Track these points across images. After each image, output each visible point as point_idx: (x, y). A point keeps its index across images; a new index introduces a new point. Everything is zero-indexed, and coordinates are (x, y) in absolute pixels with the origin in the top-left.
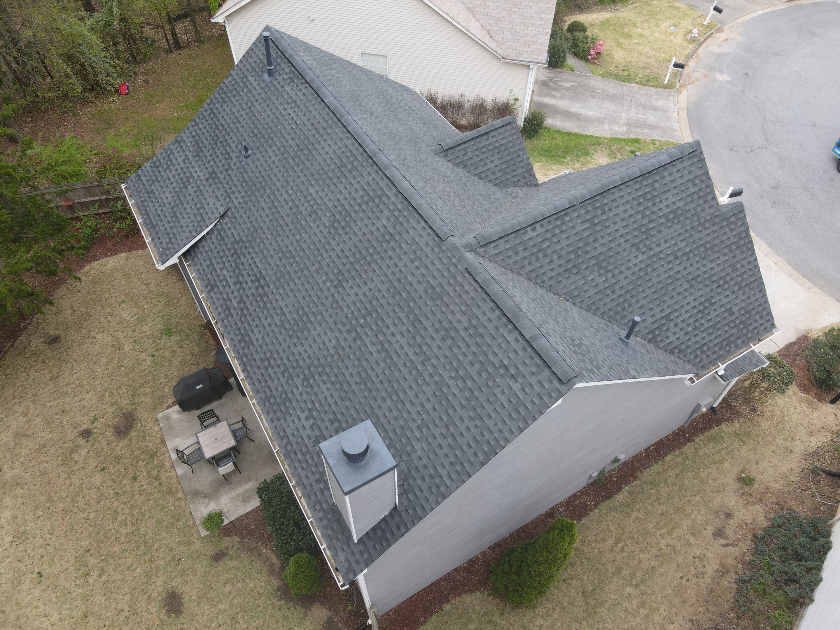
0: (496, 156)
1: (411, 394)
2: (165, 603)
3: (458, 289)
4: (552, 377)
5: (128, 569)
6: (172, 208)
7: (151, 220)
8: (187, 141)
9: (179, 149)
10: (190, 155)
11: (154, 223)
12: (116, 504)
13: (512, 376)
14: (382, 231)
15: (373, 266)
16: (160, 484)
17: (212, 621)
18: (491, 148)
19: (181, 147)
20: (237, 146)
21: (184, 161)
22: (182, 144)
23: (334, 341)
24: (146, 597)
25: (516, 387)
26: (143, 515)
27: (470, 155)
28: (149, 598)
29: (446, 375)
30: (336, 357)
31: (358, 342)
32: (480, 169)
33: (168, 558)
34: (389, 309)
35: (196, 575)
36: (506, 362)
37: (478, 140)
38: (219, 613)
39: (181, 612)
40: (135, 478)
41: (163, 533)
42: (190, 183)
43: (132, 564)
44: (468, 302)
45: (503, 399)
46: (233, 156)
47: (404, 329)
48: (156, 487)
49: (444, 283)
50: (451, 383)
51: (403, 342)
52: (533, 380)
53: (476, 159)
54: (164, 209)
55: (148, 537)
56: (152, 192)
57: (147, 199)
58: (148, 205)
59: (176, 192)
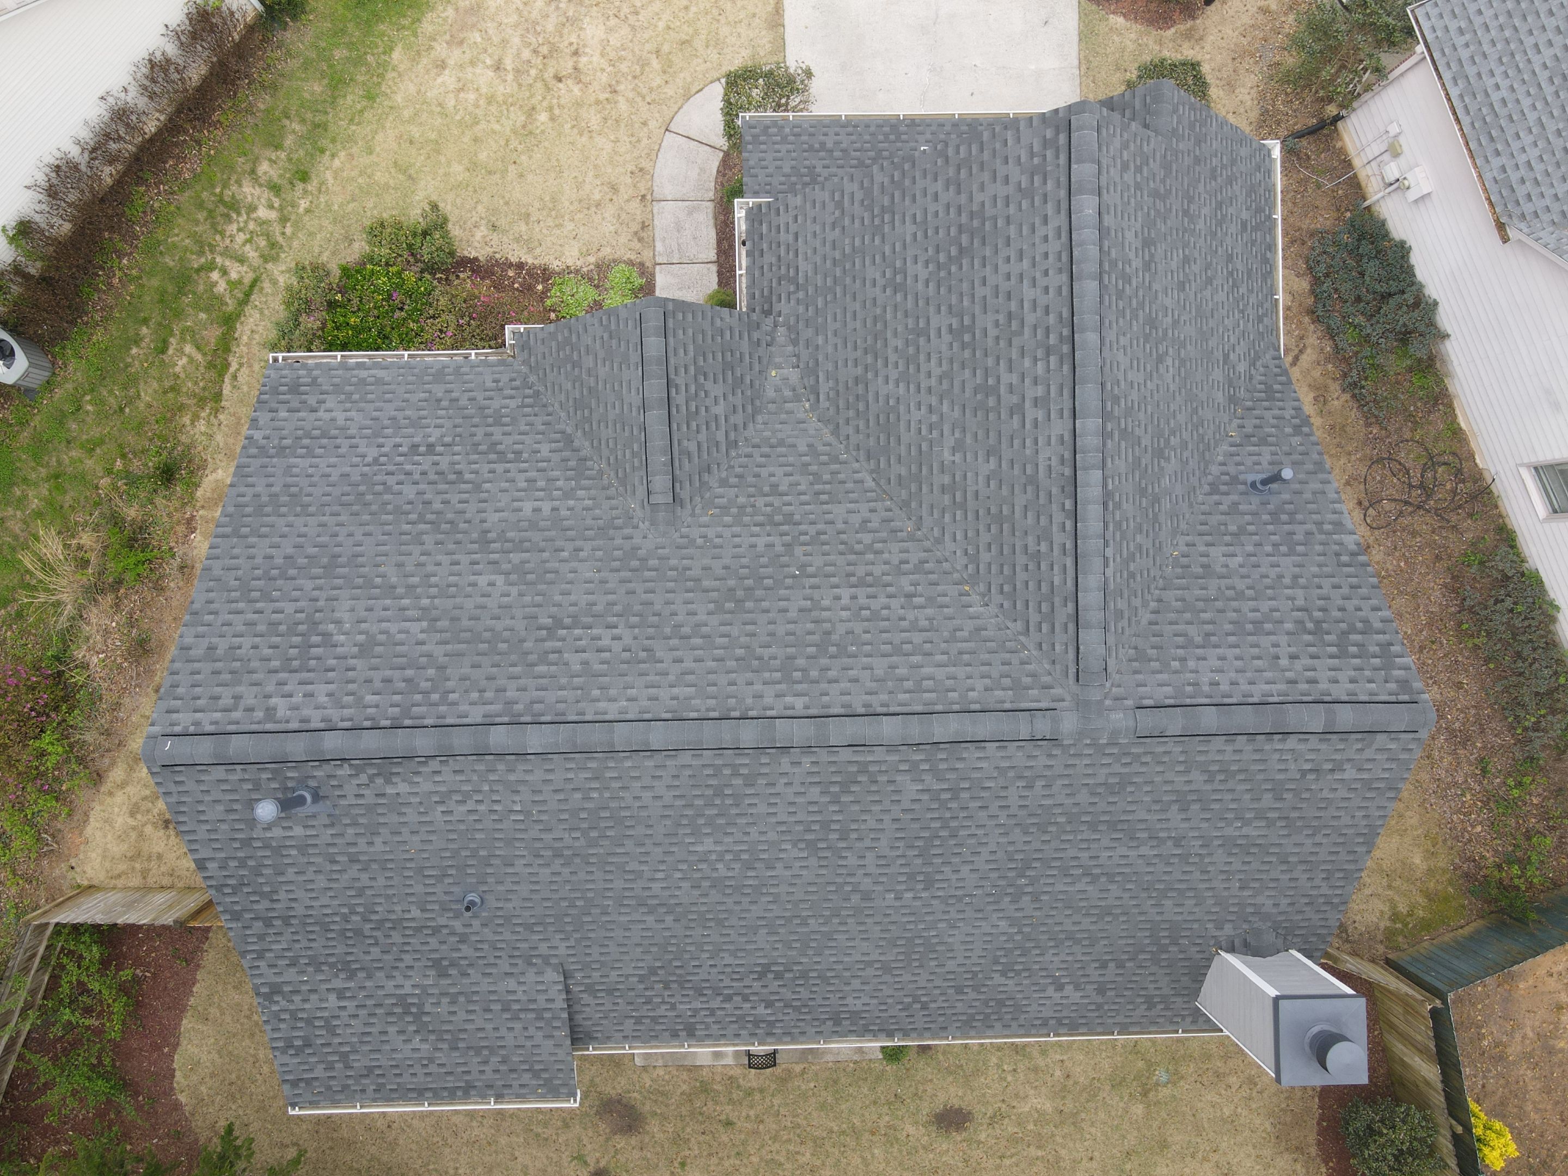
0: (709, 385)
1: (1197, 875)
2: (943, 1131)
3: (1148, 759)
4: (1393, 736)
5: (867, 1165)
6: (454, 1048)
8: (291, 978)
9: (297, 998)
10: (338, 983)
12: (755, 1159)
13: (1332, 770)
14: (925, 797)
15: (963, 833)
16: (761, 1091)
17: (1005, 1079)
18: (693, 389)
20: (425, 911)
21: (341, 998)
22: (287, 989)
23: (1002, 923)
24: (921, 1152)
25: (1350, 773)
26: (798, 1126)
27: (693, 447)
28: (924, 1148)
29: (1229, 831)
30: (1027, 930)
31: (1044, 897)
32: (721, 436)
33: (885, 1109)
34: (1054, 844)
35: (931, 1081)
36: (1307, 766)
37: (674, 410)
38: (998, 1066)
39: (970, 1113)
40: (729, 1123)
41: (843, 1107)
42: (420, 1006)
43: (864, 1159)
44: (1181, 759)
45: (1343, 793)
46: (441, 922)
47: (1105, 842)
48: (764, 1098)
49: (1117, 768)
50: (1245, 831)
51: (1123, 851)
52: (1368, 754)
53: (702, 437)
54: (439, 1062)
55: (836, 1129)
56: (370, 1069)
57: (381, 1081)
58: (398, 1084)
59: (416, 1032)
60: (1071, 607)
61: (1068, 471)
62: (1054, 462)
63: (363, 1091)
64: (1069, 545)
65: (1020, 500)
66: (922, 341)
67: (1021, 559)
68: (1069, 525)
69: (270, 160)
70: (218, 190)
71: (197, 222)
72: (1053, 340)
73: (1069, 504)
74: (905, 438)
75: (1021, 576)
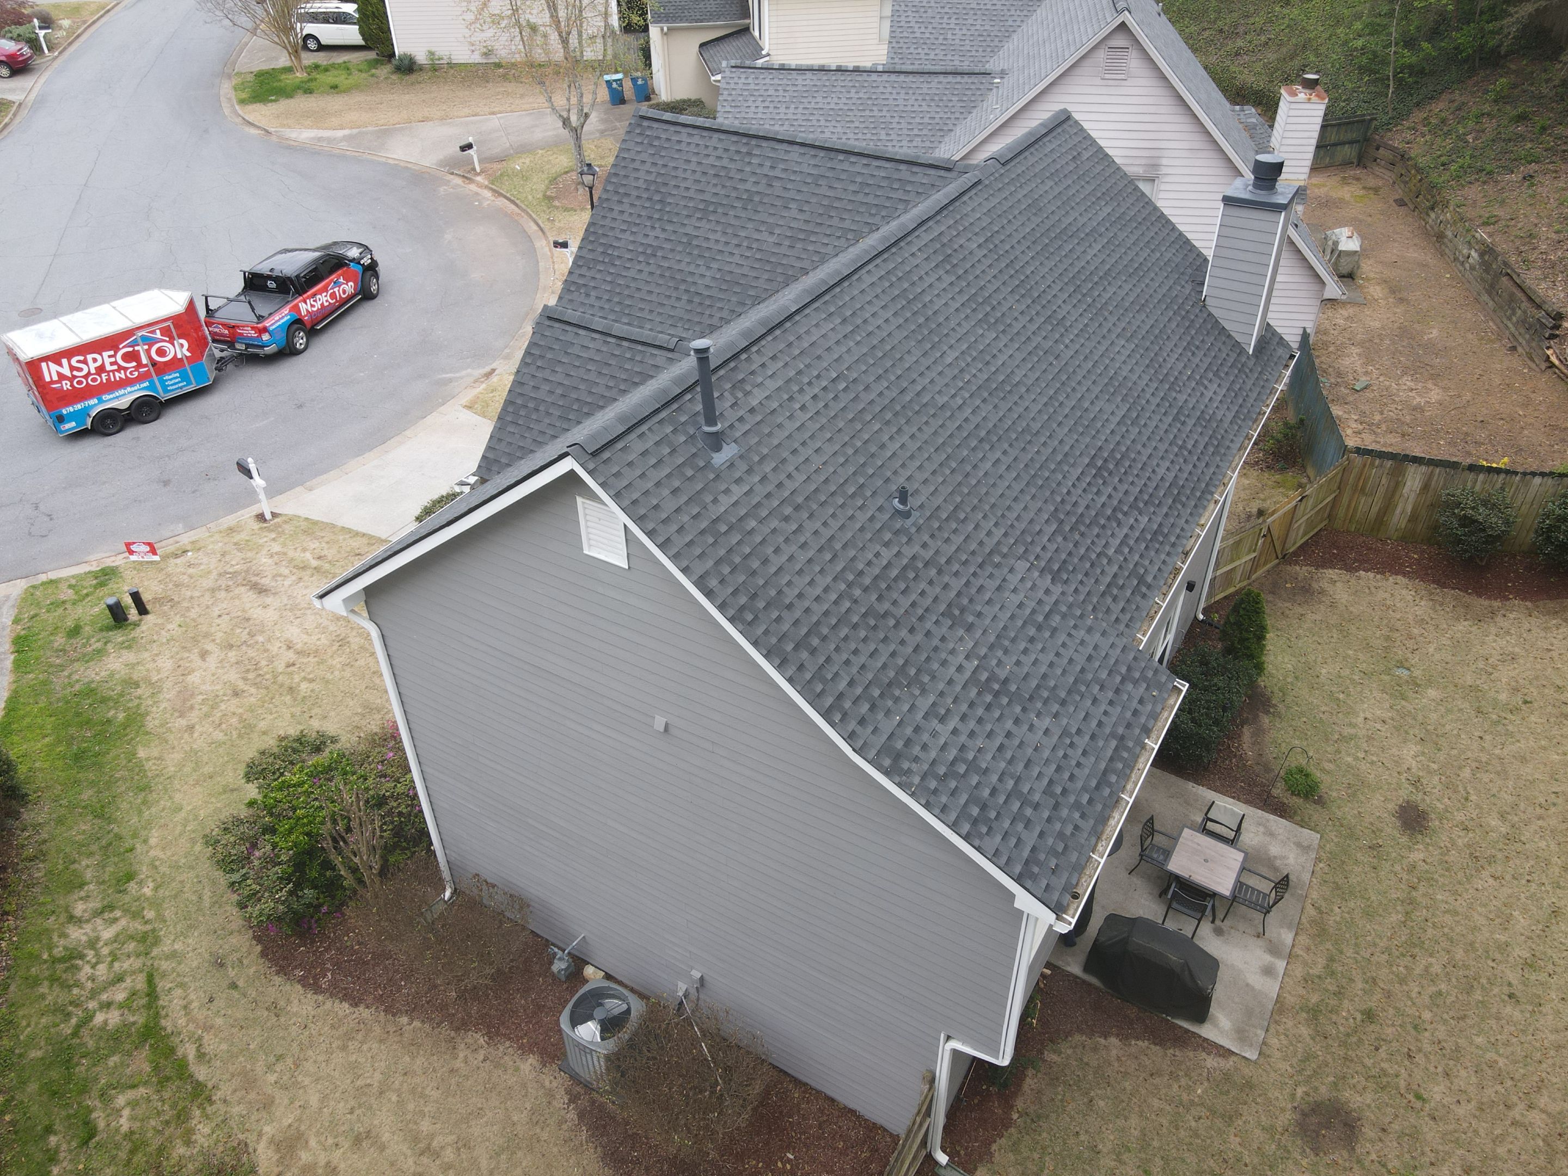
2: (1425, 831)
3: (1023, 180)
6: (1063, 703)
7: (1111, 759)
8: (888, 726)
9: (916, 750)
10: (924, 704)
11: (1114, 743)
19: (908, 743)
20: (887, 545)
21: (942, 720)
22: (899, 744)
24: (1448, 859)
26: (1389, 949)
28: (1443, 855)
33: (1386, 864)
34: (1065, 261)
35: (1360, 813)
39: (1407, 802)
40: (1369, 1015)
41: (1373, 897)
42: (992, 678)
43: (1447, 912)
44: (1032, 174)
46: (908, 552)
49: (1021, 192)
54: (1074, 731)
55: (1401, 917)
56: (1048, 791)
57: (1072, 799)
58: (1084, 789)
59: (1024, 710)
60: (903, 167)
61: (822, 153)
62: (812, 162)
63: (1076, 827)
64: (865, 161)
65: (824, 190)
66: (695, 242)
67: (860, 197)
68: (853, 159)
69: (81, 899)
70: (45, 956)
71: (43, 997)
72: (744, 150)
73: (841, 157)
74: (745, 271)
75: (870, 199)
